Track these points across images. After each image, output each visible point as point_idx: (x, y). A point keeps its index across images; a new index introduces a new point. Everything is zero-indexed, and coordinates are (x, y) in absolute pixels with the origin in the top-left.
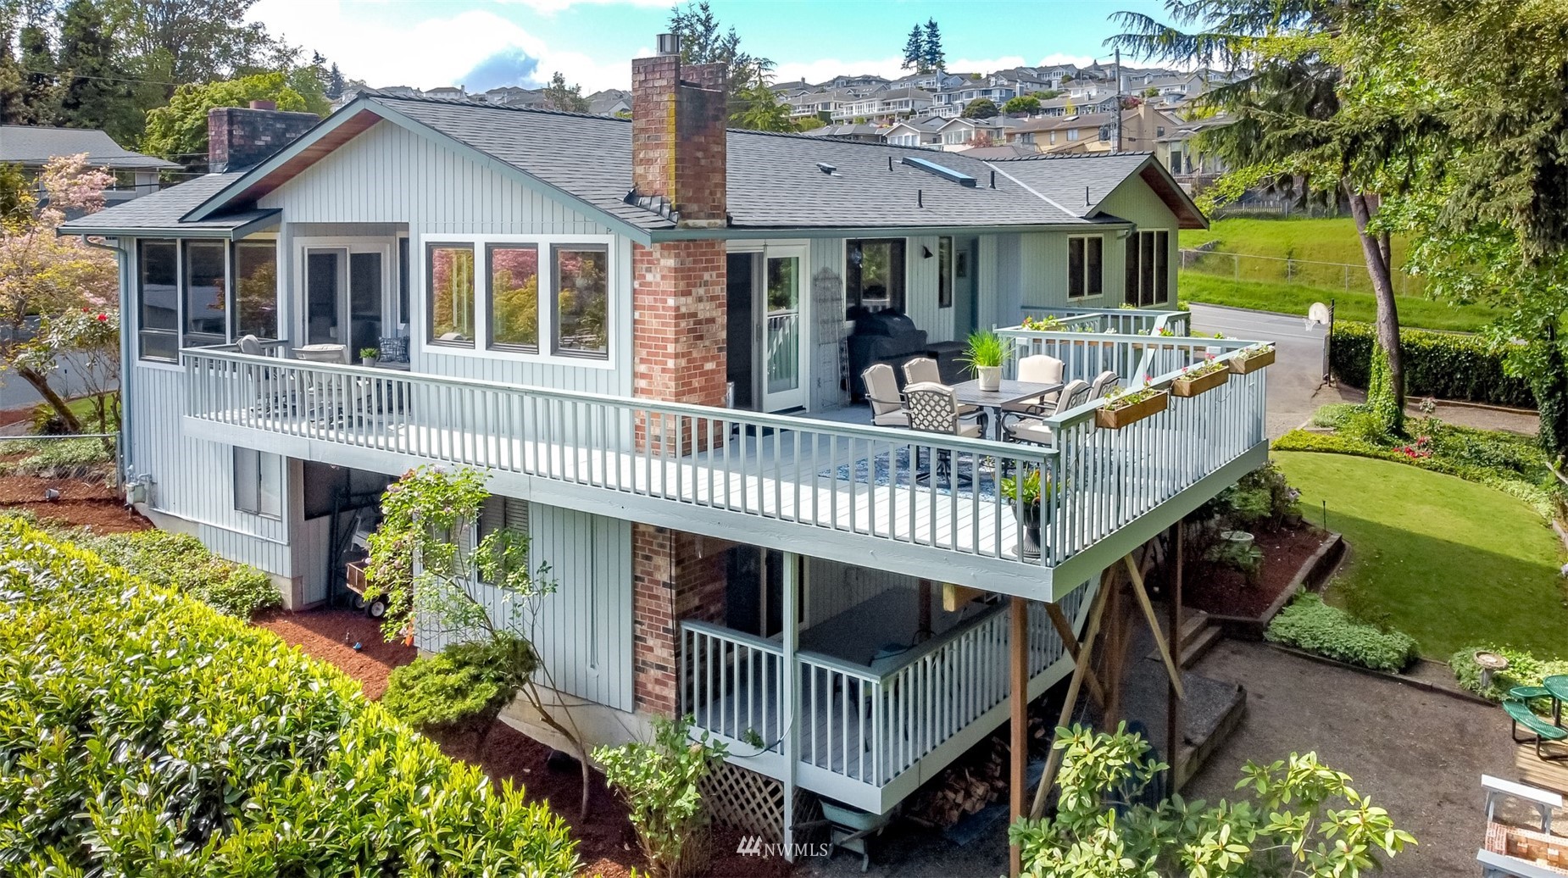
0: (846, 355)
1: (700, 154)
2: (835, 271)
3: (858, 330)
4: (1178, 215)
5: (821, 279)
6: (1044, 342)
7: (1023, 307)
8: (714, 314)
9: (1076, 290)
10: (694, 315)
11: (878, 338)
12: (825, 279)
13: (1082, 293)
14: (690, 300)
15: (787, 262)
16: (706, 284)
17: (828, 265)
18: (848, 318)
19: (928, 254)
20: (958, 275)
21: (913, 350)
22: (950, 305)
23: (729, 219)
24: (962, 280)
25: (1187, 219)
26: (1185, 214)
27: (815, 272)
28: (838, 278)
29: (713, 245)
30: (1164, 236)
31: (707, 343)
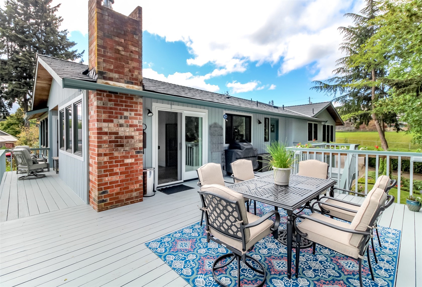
0: (224, 156)
1: (120, 48)
2: (220, 124)
3: (230, 148)
4: (335, 121)
5: (213, 127)
6: (308, 153)
7: (294, 143)
8: (133, 134)
9: (310, 139)
10: (117, 133)
11: (236, 150)
12: (215, 127)
13: (312, 140)
14: (111, 125)
15: (197, 119)
16: (126, 118)
17: (217, 121)
18: (226, 143)
19: (260, 123)
20: (272, 131)
21: (252, 155)
22: (268, 141)
23: (143, 86)
24: (273, 133)
25: (338, 123)
26: (337, 121)
27: (210, 124)
28: (221, 128)
29: (132, 99)
30: (332, 127)
31: (127, 149)
